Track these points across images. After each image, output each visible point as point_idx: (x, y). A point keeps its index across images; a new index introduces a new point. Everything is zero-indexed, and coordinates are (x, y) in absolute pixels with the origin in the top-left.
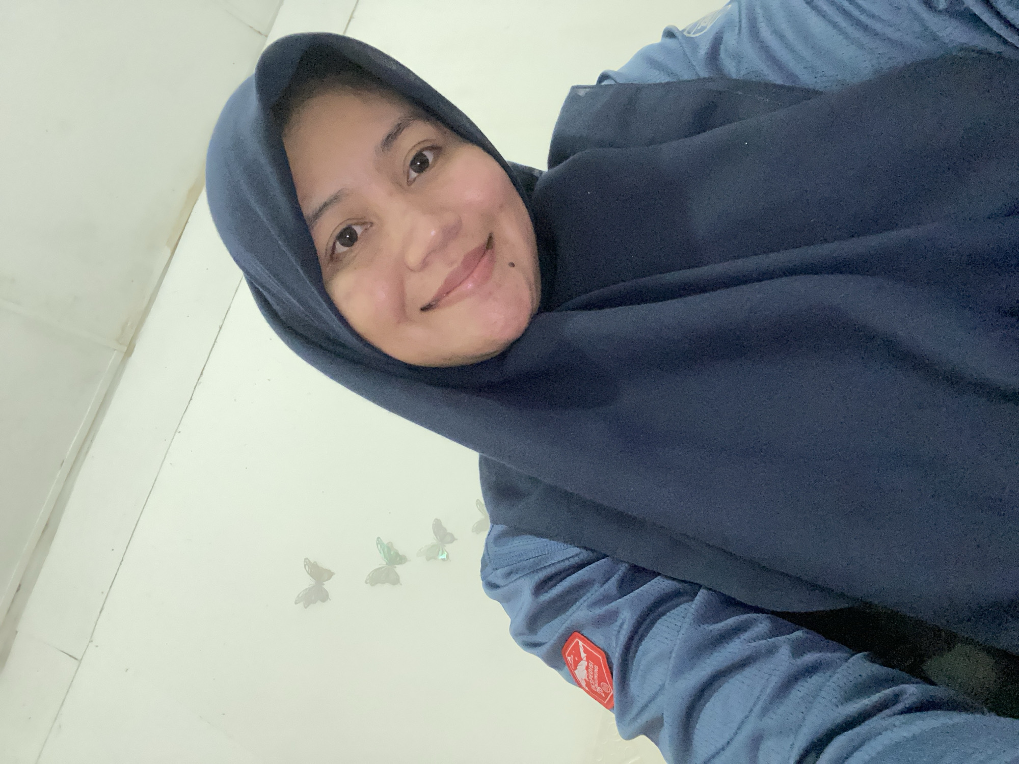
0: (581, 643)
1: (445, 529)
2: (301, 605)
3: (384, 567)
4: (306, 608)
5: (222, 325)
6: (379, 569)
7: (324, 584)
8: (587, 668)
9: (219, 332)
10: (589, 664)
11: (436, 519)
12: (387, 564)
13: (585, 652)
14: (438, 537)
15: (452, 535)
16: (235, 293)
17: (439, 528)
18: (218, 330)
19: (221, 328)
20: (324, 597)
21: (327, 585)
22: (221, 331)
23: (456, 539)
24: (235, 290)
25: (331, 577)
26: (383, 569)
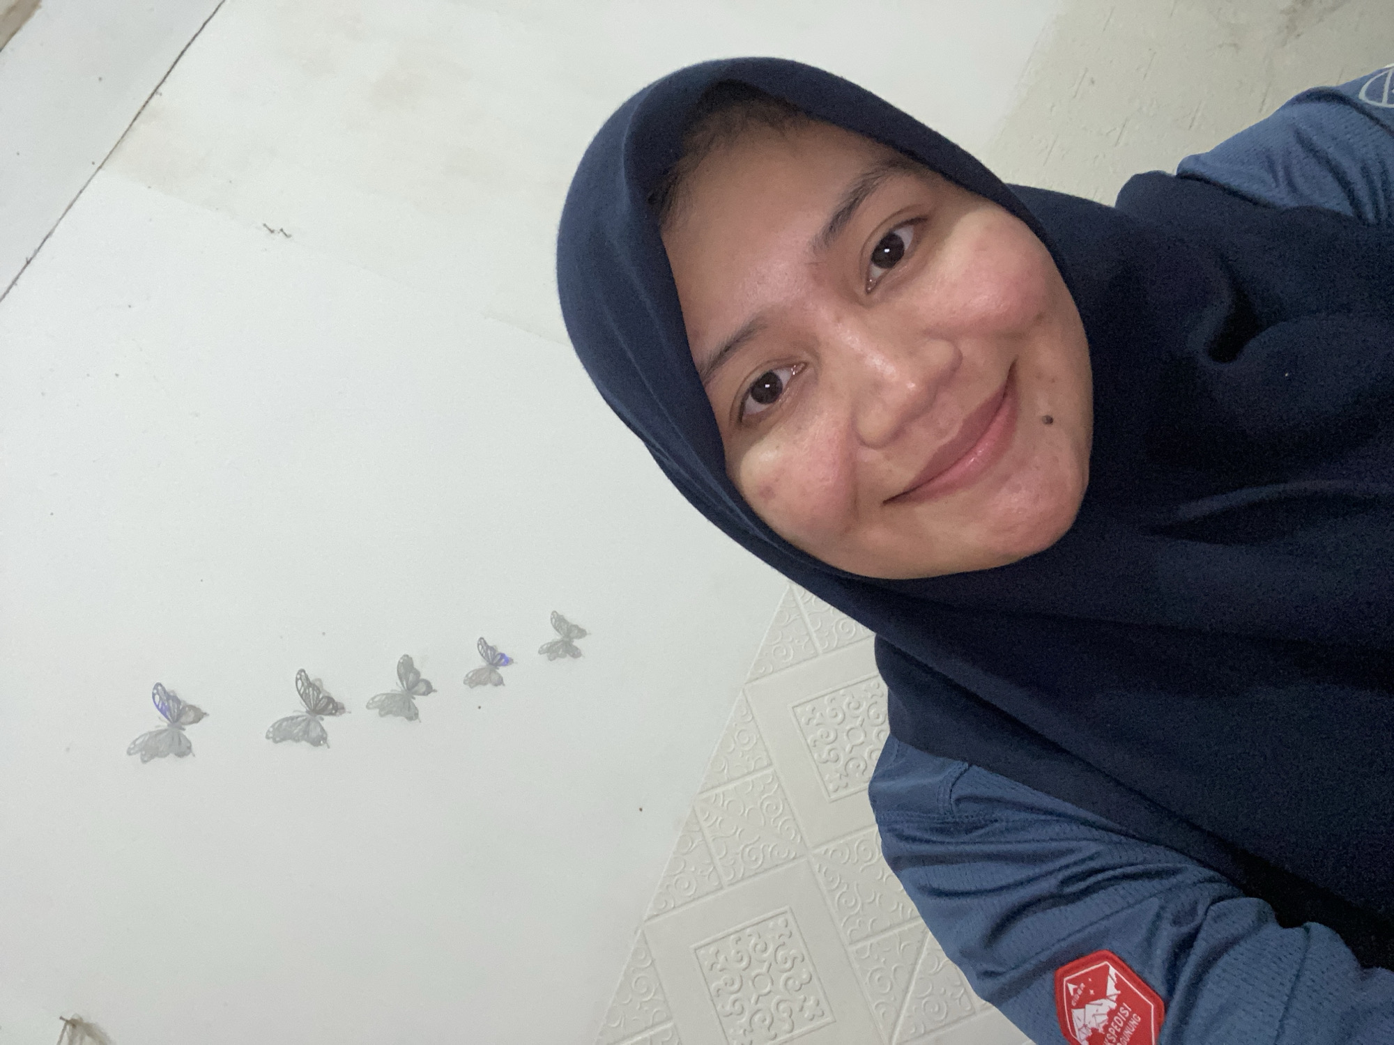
0: (1112, 971)
1: (417, 673)
2: (137, 757)
3: (303, 716)
4: (144, 762)
5: (31, 259)
6: (292, 718)
7: (184, 729)
8: (1112, 1014)
9: (24, 268)
10: (1121, 1008)
11: (407, 656)
12: (307, 712)
13: (1117, 987)
14: (405, 683)
15: (428, 684)
16: (67, 210)
17: (407, 668)
18: (23, 265)
19: (28, 262)
20: (183, 750)
21: (191, 732)
22: (28, 268)
23: (435, 691)
24: (68, 204)
25: (200, 719)
26: (299, 719)
